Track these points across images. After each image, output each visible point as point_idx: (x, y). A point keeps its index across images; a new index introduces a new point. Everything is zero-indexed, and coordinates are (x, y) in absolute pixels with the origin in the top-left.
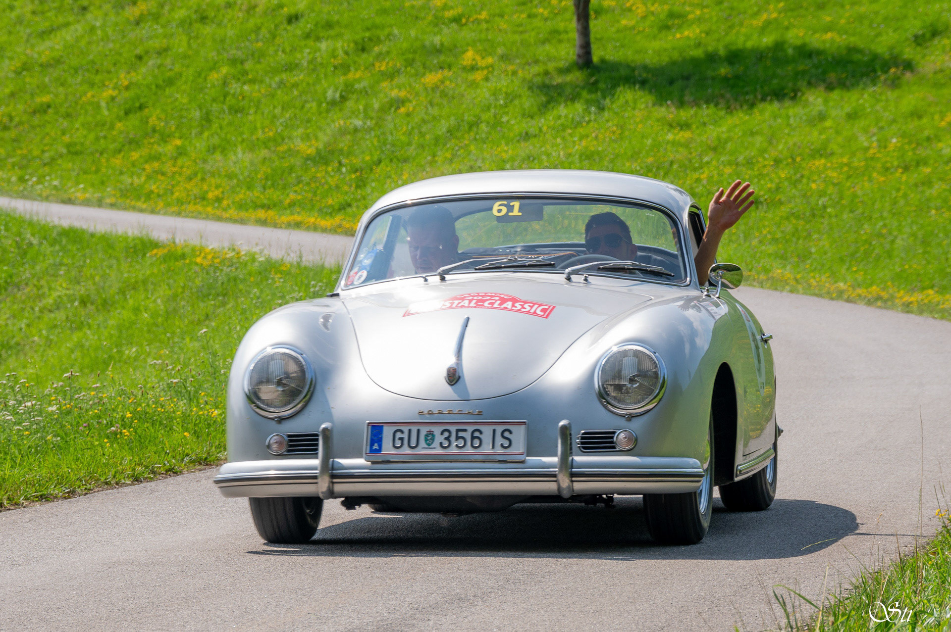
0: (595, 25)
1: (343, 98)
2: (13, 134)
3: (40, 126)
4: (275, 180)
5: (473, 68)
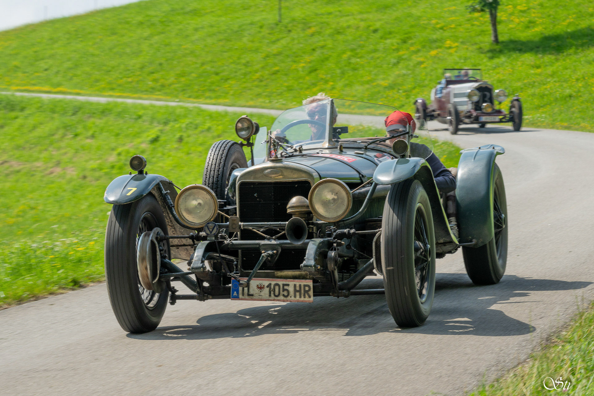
0: (500, 28)
1: (398, 62)
2: (264, 83)
3: (275, 79)
4: (373, 97)
5: (450, 48)
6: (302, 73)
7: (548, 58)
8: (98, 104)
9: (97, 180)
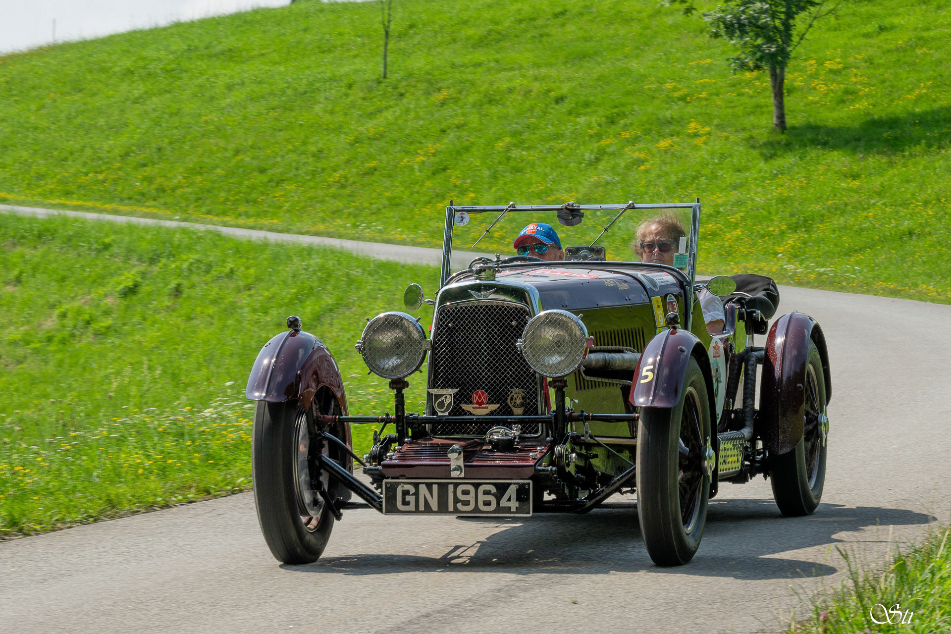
0: (788, 101)
1: (598, 160)
2: (347, 191)
3: (368, 184)
5: (696, 135)
6: (418, 174)
7: (873, 161)
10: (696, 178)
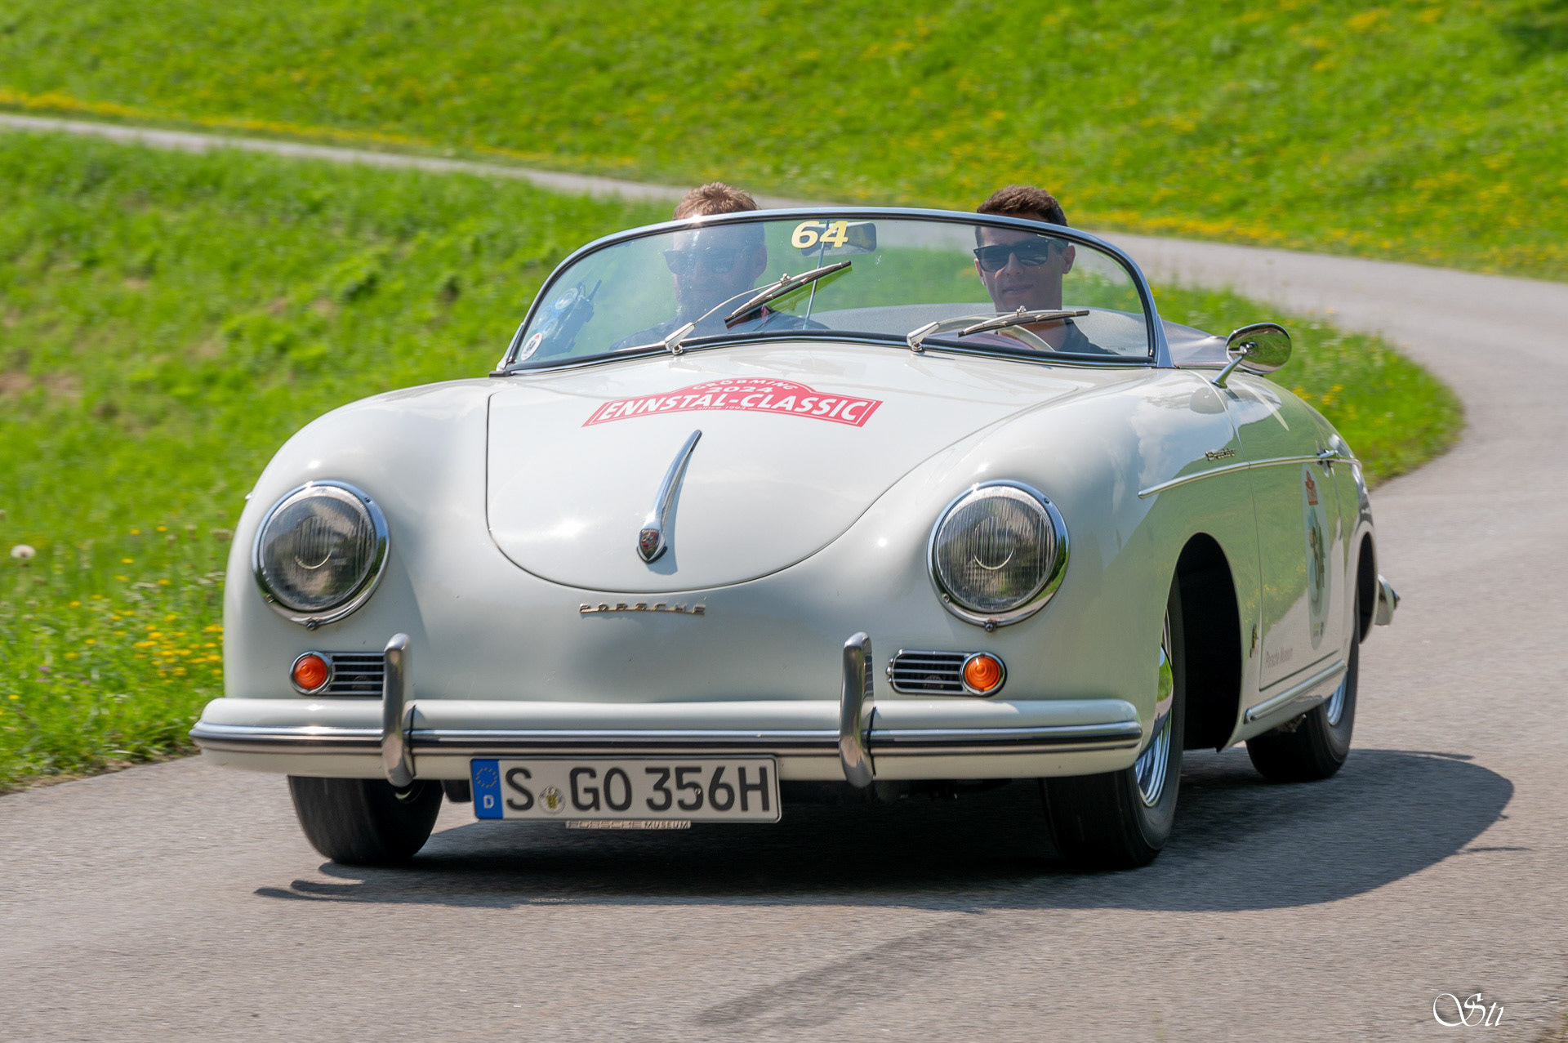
1: (1236, 50)
2: (764, 105)
3: (802, 94)
4: (1139, 167)
6: (896, 73)
8: (177, 155)
9: (153, 421)
10: (1421, 86)
